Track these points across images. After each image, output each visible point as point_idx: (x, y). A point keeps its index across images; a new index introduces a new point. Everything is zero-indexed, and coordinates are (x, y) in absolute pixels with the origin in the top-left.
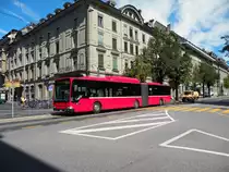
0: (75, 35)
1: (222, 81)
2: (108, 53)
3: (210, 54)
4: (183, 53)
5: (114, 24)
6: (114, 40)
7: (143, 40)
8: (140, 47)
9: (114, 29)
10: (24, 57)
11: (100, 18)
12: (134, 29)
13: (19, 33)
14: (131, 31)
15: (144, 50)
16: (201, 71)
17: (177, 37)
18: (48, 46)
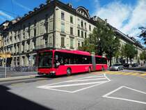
0: (46, 25)
1: (138, 55)
2: (68, 36)
3: (131, 38)
4: (115, 37)
5: (71, 18)
6: (71, 29)
7: (90, 29)
8: (88, 33)
9: (71, 21)
10: (13, 38)
11: (63, 14)
12: (84, 21)
13: (11, 23)
14: (82, 23)
15: (90, 35)
16: (126, 49)
17: (111, 27)
18: (29, 31)
